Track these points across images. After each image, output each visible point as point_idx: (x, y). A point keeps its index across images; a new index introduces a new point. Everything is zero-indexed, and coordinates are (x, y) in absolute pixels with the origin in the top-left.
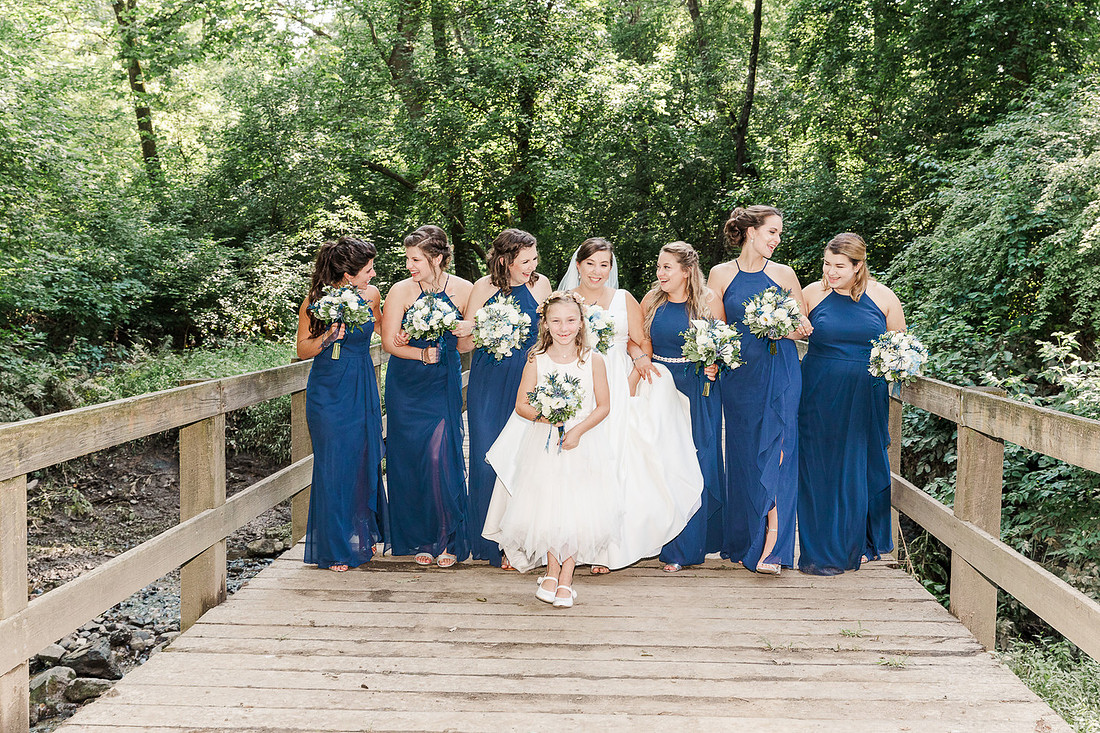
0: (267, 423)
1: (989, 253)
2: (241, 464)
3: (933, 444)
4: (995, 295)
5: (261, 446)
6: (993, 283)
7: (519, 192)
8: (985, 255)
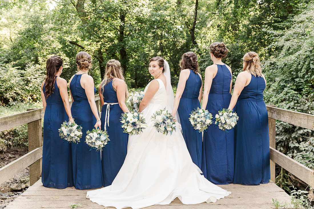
0: (24, 134)
1: (301, 63)
2: (14, 151)
3: (284, 139)
4: (305, 79)
5: (22, 144)
6: (304, 75)
7: (121, 49)
8: (299, 64)
